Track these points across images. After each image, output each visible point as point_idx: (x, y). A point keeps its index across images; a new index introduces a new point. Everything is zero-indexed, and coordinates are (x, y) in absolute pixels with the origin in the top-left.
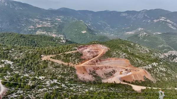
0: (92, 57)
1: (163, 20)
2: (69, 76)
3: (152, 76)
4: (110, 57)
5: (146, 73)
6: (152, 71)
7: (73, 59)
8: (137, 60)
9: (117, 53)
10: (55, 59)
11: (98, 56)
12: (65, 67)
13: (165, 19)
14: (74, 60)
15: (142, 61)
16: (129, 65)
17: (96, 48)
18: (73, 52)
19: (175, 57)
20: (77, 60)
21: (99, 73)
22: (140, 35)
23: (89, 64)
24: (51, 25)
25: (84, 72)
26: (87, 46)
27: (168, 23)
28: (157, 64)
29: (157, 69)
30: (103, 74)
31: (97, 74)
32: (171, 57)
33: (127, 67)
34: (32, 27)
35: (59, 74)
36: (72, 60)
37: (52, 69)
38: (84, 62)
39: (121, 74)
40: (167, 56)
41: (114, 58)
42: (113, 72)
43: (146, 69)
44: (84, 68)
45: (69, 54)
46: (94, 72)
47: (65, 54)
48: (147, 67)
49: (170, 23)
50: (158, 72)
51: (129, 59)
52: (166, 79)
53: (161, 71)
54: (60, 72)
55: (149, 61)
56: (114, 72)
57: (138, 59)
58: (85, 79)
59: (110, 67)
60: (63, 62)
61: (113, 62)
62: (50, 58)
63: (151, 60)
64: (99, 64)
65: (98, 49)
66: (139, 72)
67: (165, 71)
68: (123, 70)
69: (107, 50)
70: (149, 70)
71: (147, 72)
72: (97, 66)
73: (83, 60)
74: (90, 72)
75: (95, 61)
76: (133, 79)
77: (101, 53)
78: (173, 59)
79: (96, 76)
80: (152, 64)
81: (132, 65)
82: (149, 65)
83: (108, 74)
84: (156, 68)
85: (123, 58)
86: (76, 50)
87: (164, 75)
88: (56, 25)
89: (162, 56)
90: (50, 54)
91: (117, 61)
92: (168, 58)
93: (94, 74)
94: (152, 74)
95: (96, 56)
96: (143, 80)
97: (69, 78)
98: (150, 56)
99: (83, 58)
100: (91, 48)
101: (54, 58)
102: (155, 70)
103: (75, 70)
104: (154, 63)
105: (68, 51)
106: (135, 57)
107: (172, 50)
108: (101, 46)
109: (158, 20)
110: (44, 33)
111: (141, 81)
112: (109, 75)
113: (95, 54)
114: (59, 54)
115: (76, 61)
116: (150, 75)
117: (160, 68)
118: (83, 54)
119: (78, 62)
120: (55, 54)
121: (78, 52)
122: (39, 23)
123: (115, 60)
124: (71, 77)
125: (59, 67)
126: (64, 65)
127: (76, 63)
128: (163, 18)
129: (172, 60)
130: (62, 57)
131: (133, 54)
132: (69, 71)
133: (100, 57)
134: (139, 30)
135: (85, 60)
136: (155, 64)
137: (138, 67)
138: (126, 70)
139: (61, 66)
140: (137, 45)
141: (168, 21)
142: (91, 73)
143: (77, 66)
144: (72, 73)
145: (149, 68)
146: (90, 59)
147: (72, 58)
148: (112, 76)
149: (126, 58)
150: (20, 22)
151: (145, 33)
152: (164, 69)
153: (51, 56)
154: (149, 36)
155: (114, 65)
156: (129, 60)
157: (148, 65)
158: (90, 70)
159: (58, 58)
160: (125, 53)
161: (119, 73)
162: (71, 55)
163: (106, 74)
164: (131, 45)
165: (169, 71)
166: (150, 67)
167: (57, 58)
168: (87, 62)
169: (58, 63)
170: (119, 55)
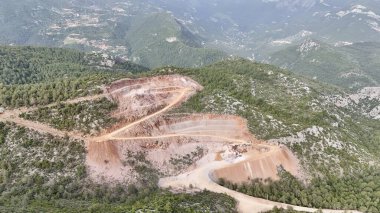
0: (145, 113)
1: (360, 11)
2: (61, 171)
3: (302, 163)
4: (198, 112)
5: (287, 156)
6: (305, 151)
7: (84, 120)
8: (268, 120)
9: (218, 100)
10: (33, 119)
11: (164, 110)
12: (58, 143)
13: (364, 10)
14: (87, 122)
15: (280, 123)
16: (246, 134)
17: (167, 85)
18: (89, 98)
19: (374, 103)
20: (96, 121)
21: (157, 157)
22: (302, 47)
23: (131, 133)
24: (100, 22)
25: (108, 159)
26: (142, 81)
27: (370, 18)
28: (321, 129)
29: (320, 143)
30: (167, 161)
31: (148, 162)
32: (366, 104)
33: (238, 137)
34: (55, 27)
35: (33, 164)
36: (81, 122)
37: (15, 150)
38: (118, 127)
39: (219, 158)
40: (357, 102)
41: (208, 114)
42: (195, 154)
43: (288, 145)
44: (112, 147)
45: (76, 105)
46: (141, 157)
47: (63, 106)
48: (292, 140)
49: (376, 20)
50: (320, 153)
51: (247, 116)
52: (342, 170)
53: (330, 150)
54: (38, 158)
55: (301, 120)
56: (200, 153)
57: (270, 117)
58: (107, 180)
59: (191, 140)
60: (55, 127)
61: (202, 126)
62: (20, 116)
63: (307, 119)
64: (163, 132)
65: (171, 89)
66: (268, 154)
67: (340, 148)
68: (225, 148)
69: (194, 93)
70: (296, 148)
71: (289, 153)
72: (156, 136)
73: (115, 120)
74: (130, 156)
75: (153, 124)
76: (247, 175)
77: (175, 99)
78: (371, 108)
79: (144, 167)
80: (309, 129)
81: (253, 133)
82: (299, 134)
83: (180, 160)
84: (318, 140)
85: (230, 113)
86: (101, 92)
87: (337, 160)
88: (111, 23)
89: (345, 103)
90: (21, 104)
91: (214, 121)
92: (360, 105)
93: (140, 164)
94: (305, 159)
95: (159, 108)
96: (276, 178)
97: (60, 178)
98: (307, 107)
99: (116, 114)
100: (153, 84)
101: (28, 117)
102: (312, 148)
103: (84, 151)
104: (314, 127)
105: (77, 96)
106: (265, 111)
107: (373, 85)
108: (183, 79)
109: (348, 12)
110: (82, 41)
111: (269, 179)
112: (184, 162)
113: (159, 103)
114: (49, 106)
115: (93, 126)
116: (298, 161)
117: (328, 140)
118: (121, 103)
119: (97, 129)
120: (37, 104)
121: (105, 99)
122: (71, 18)
123: (211, 118)
124: (66, 175)
125: (38, 143)
126: (53, 137)
127: (93, 131)
128: (360, 6)
129: (368, 112)
130: (55, 113)
131: (260, 103)
132: (65, 156)
133: (170, 112)
134: (303, 35)
135: (122, 121)
136: (315, 130)
137: (267, 138)
138: (235, 148)
139: (45, 141)
140: (282, 75)
141: (371, 13)
142: (133, 159)
143: (95, 139)
144: (71, 160)
145: (299, 141)
146: (139, 118)
147: (82, 116)
148: (191, 167)
149: (239, 113)
150: (30, 15)
151: (312, 44)
152: (337, 145)
153: (25, 110)
154: (321, 49)
155: (206, 133)
156: (246, 120)
157: (295, 132)
158: (129, 152)
159: (42, 116)
160: (239, 99)
161: (214, 155)
162: (81, 109)
163: (175, 162)
164: (266, 75)
165: (352, 150)
166: (301, 138)
167: (38, 117)
168: (127, 128)
169: (36, 133)
170: (222, 104)
